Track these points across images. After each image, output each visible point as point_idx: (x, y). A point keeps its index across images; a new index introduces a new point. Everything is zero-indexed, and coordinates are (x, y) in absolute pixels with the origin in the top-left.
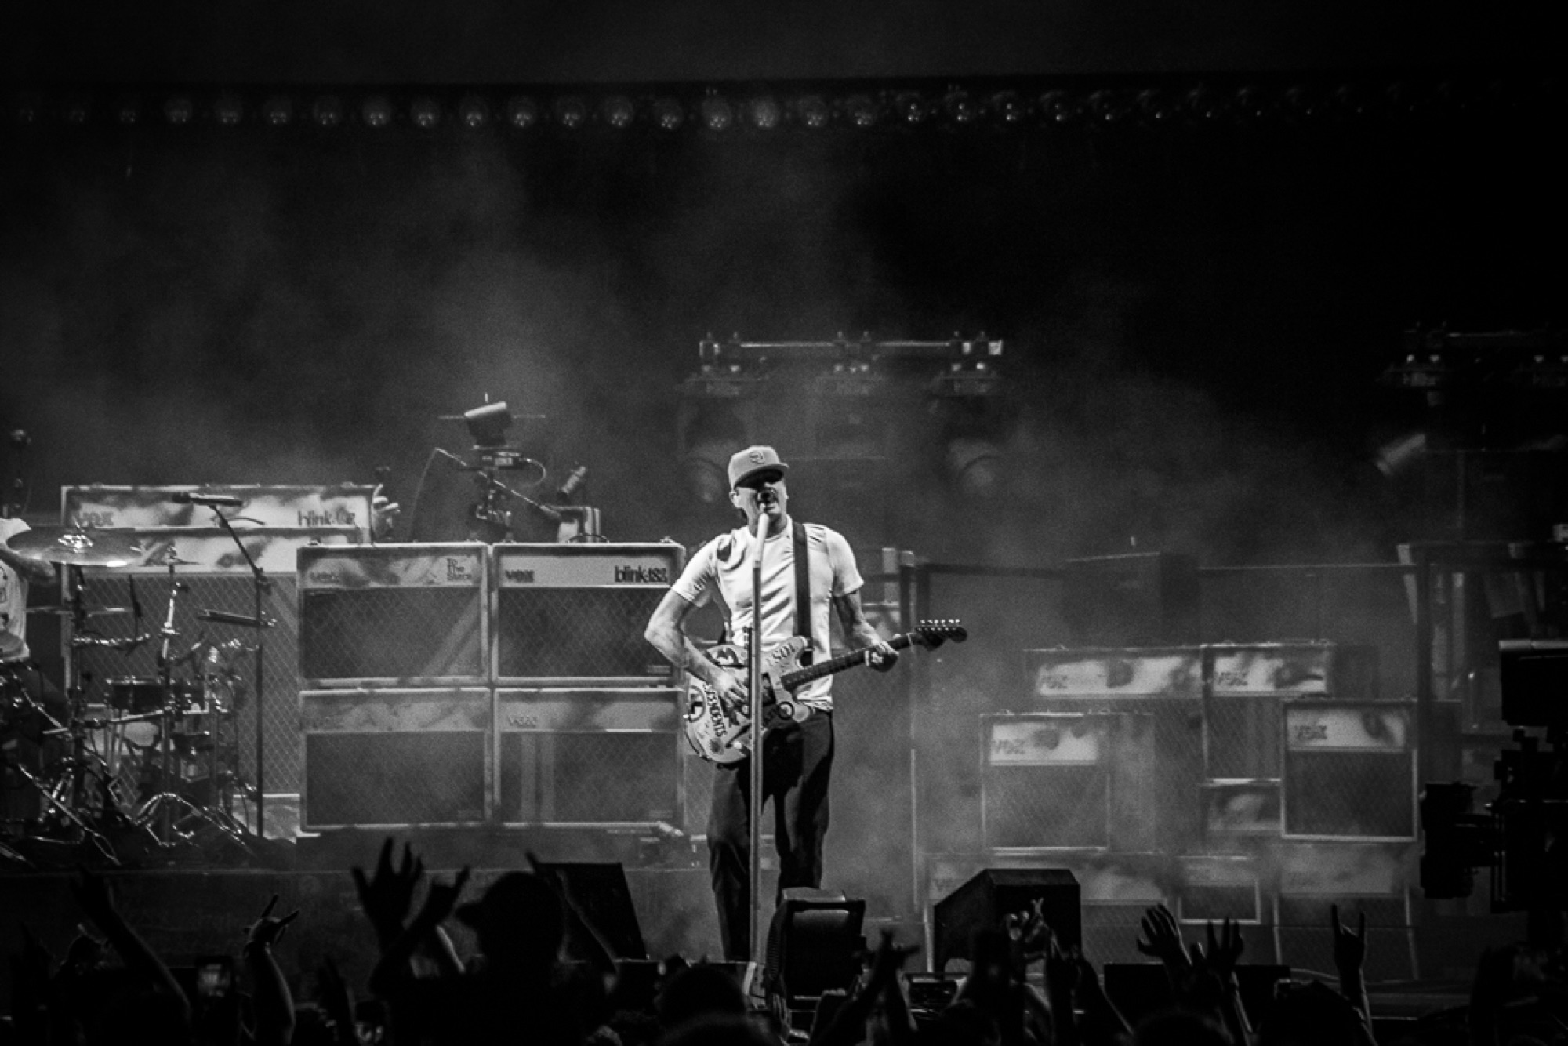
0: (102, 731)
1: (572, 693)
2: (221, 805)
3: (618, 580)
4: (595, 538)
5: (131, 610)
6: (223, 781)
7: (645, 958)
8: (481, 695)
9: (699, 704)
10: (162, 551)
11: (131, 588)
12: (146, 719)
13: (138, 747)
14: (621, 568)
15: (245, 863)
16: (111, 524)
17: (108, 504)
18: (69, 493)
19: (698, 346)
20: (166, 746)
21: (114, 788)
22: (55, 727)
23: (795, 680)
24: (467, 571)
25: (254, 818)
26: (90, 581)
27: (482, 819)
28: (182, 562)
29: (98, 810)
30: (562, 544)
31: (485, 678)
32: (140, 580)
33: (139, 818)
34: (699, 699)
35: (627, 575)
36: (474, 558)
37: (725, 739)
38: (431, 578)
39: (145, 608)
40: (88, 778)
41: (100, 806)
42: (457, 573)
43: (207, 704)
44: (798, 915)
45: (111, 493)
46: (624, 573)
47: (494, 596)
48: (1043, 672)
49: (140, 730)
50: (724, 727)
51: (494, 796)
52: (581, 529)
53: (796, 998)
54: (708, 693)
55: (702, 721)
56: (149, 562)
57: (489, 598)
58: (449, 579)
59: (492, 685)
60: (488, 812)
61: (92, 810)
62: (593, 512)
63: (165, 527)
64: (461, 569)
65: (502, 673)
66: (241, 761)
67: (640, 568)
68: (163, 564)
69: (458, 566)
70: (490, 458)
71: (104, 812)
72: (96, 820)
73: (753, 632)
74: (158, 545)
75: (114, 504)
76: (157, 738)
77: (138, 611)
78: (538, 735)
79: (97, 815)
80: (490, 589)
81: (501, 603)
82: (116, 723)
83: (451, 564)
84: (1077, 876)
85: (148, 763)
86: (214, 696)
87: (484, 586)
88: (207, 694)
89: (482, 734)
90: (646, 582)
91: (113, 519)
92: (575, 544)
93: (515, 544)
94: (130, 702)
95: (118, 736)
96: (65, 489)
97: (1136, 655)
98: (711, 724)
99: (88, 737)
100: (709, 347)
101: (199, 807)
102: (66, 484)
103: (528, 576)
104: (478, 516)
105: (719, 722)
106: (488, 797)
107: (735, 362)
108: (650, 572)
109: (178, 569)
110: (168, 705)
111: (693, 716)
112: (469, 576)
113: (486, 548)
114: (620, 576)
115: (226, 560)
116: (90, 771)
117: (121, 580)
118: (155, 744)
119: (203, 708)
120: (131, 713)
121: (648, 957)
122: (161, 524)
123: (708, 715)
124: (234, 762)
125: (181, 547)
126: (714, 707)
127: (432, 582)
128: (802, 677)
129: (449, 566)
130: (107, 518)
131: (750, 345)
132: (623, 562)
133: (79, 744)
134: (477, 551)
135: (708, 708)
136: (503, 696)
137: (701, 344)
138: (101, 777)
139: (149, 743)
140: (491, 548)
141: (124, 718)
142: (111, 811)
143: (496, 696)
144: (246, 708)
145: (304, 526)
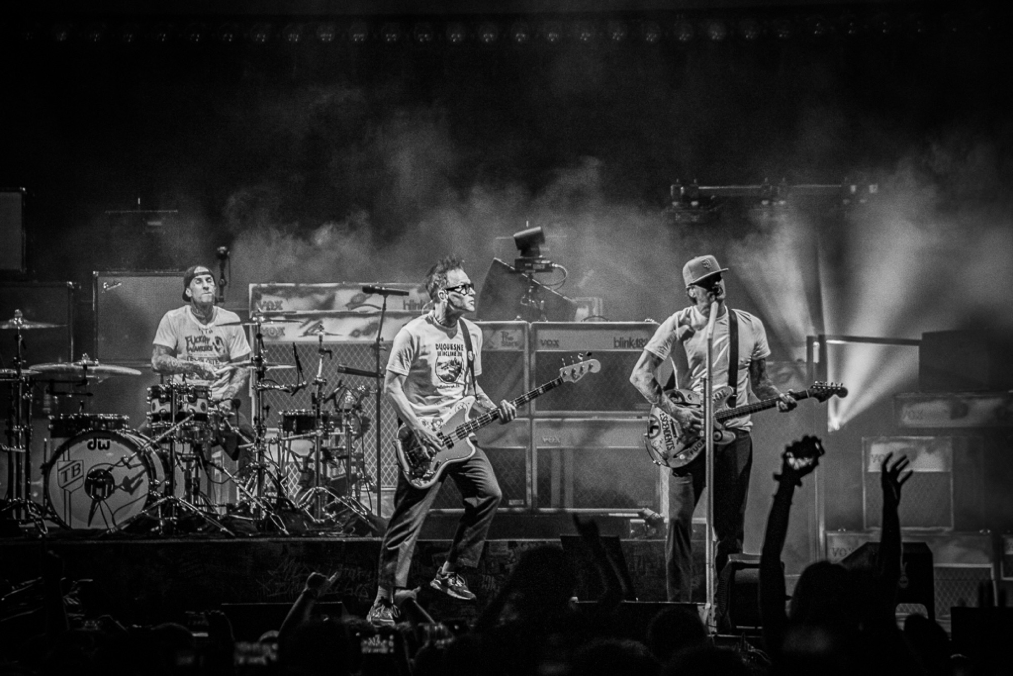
0: (276, 445)
1: (585, 422)
2: (354, 495)
3: (615, 347)
4: (601, 317)
5: (295, 367)
6: (355, 479)
7: (635, 600)
8: (524, 422)
9: (656, 427)
10: (315, 327)
11: (296, 352)
12: (305, 438)
13: (299, 457)
14: (618, 339)
15: (370, 534)
16: (281, 309)
17: (278, 295)
18: (254, 289)
19: (670, 189)
20: (317, 456)
21: (284, 483)
22: (246, 443)
23: (725, 416)
24: (516, 339)
25: (375, 505)
26: (268, 346)
27: (526, 505)
28: (327, 334)
29: (274, 497)
30: (579, 322)
31: (527, 412)
32: (300, 346)
33: (300, 504)
34: (656, 424)
35: (622, 344)
36: (520, 331)
37: (673, 452)
38: (491, 344)
39: (303, 365)
40: (267, 477)
41: (275, 495)
42: (509, 341)
43: (344, 428)
44: (738, 572)
45: (281, 288)
46: (620, 342)
47: (533, 357)
48: (905, 409)
49: (301, 446)
50: (673, 444)
51: (532, 491)
52: (591, 311)
53: (738, 627)
54: (663, 421)
55: (658, 439)
56: (306, 334)
57: (530, 357)
58: (503, 346)
59: (532, 417)
60: (529, 501)
61: (270, 498)
62: (599, 301)
63: (316, 311)
64: (511, 339)
65: (537, 409)
66: (366, 466)
67: (630, 338)
68: (316, 335)
69: (509, 336)
70: (530, 265)
71: (278, 499)
72: (273, 504)
73: (707, 382)
74: (312, 323)
75: (282, 296)
76: (312, 450)
77: (300, 368)
78: (561, 450)
79: (274, 501)
80: (530, 352)
81: (537, 362)
82: (285, 441)
83: (504, 335)
84: (931, 547)
85: (306, 468)
86: (348, 423)
87: (526, 350)
88: (344, 422)
89: (524, 450)
90: (634, 348)
91: (282, 305)
92: (587, 322)
93: (547, 322)
94: (294, 426)
95: (286, 449)
96: (251, 286)
97: (970, 398)
98: (664, 442)
99: (267, 449)
100: (678, 189)
101: (339, 496)
102: (252, 283)
103: (556, 344)
104: (522, 303)
105: (669, 440)
106: (529, 491)
107: (694, 200)
108: (637, 341)
109: (326, 339)
110: (318, 429)
111: (651, 435)
112: (516, 344)
113: (528, 325)
114: (617, 344)
115: (356, 333)
116: (269, 473)
117: (287, 346)
118: (310, 455)
119: (342, 431)
120: (295, 433)
121: (637, 599)
122: (313, 308)
123: (662, 436)
124: (362, 465)
125: (327, 323)
126: (666, 430)
127: (491, 347)
128: (731, 414)
129: (503, 337)
130: (279, 305)
131: (705, 188)
132: (619, 335)
133: (261, 454)
134: (521, 327)
135: (662, 430)
136: (538, 423)
137: (672, 187)
138: (276, 476)
139: (307, 454)
140: (530, 325)
141: (290, 437)
142: (282, 500)
143: (534, 424)
144: (369, 431)
145: (407, 311)
